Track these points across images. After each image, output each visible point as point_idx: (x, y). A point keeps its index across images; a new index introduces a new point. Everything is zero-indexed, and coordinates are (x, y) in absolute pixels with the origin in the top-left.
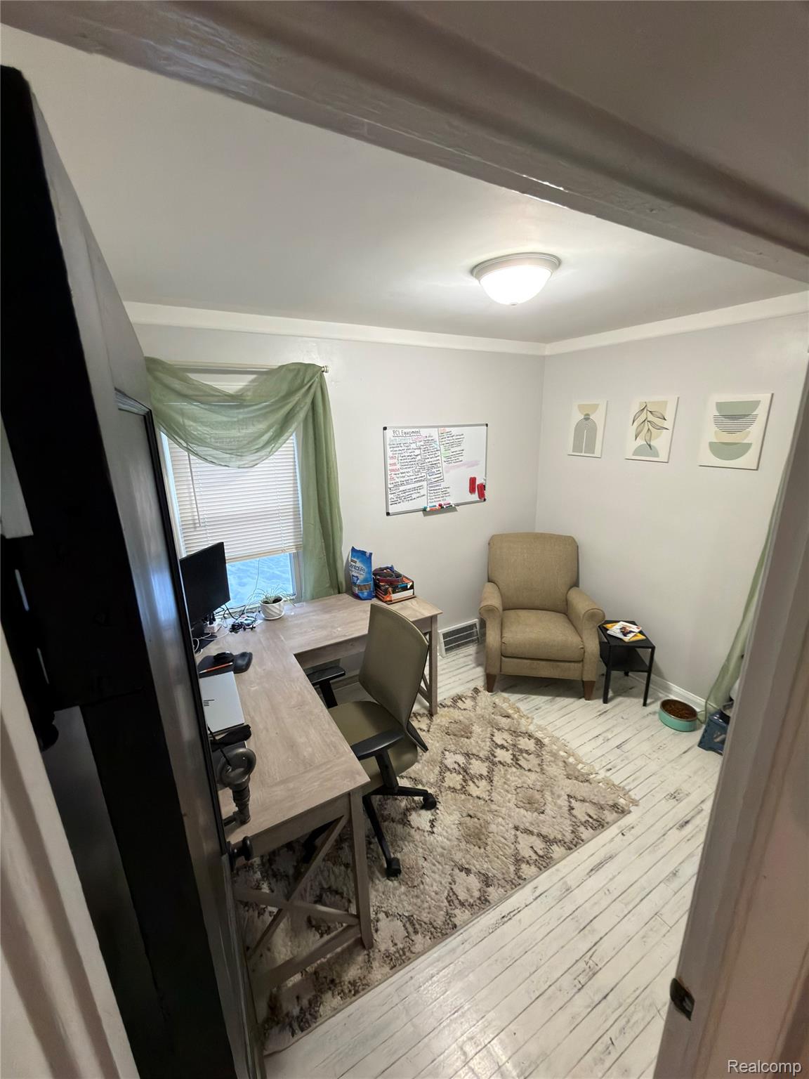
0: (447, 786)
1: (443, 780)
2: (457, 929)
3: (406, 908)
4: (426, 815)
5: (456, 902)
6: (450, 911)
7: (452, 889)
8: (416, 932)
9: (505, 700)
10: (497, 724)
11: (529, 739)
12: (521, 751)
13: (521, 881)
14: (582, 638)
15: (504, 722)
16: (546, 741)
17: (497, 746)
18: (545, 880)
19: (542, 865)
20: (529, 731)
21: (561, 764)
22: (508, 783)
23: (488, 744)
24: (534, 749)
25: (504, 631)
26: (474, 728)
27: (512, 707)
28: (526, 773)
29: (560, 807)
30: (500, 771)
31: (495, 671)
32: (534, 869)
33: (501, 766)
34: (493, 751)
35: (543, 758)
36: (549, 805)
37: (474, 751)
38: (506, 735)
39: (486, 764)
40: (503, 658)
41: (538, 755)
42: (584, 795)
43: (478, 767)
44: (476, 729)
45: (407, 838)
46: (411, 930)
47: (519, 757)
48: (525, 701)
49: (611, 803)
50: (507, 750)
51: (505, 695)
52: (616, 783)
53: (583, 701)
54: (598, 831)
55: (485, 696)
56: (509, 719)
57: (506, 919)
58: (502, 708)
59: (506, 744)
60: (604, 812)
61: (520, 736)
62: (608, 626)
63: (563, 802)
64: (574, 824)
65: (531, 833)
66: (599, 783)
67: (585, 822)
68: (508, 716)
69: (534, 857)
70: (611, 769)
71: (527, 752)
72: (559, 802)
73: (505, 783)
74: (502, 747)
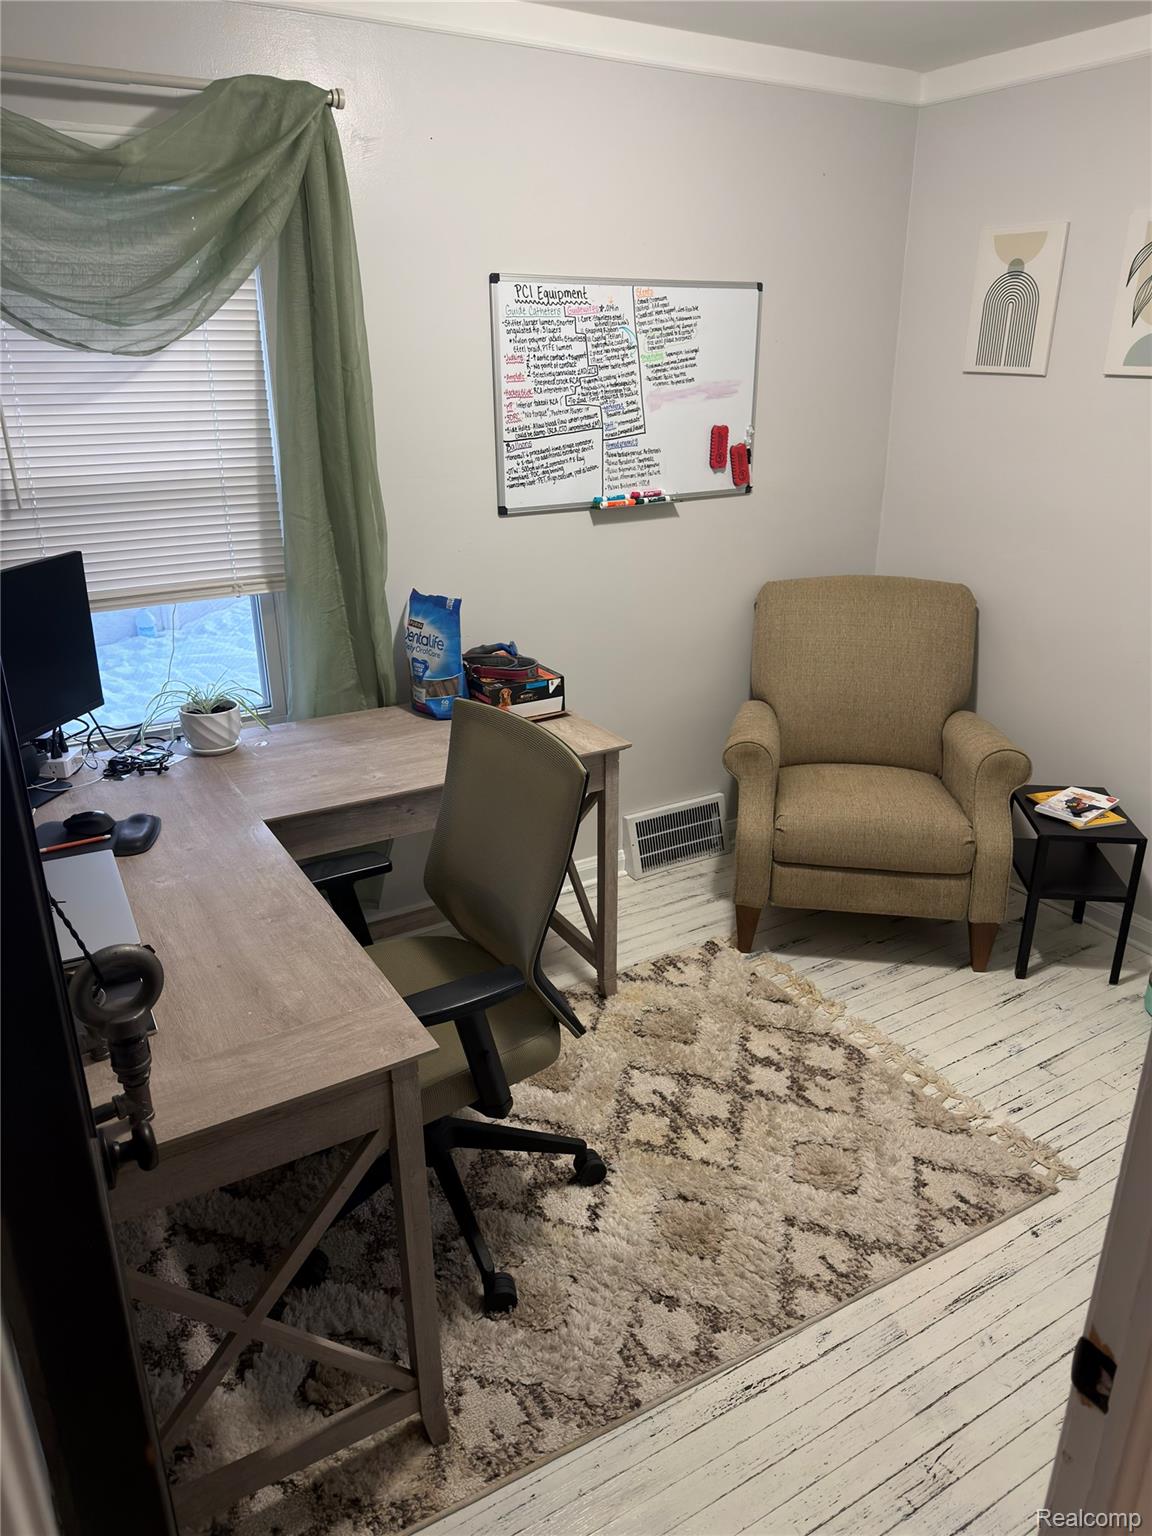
0: (632, 1140)
1: (624, 1127)
2: (643, 1408)
3: (528, 1367)
4: (583, 1196)
5: (642, 1360)
6: (626, 1376)
7: (632, 1335)
8: (547, 1414)
9: (779, 969)
10: (757, 1016)
11: (833, 1049)
12: (812, 1071)
13: (792, 1321)
14: (970, 820)
15: (774, 1012)
16: (873, 1053)
17: (756, 1060)
18: (849, 1318)
19: (843, 1290)
20: (833, 1032)
21: (905, 1098)
22: (777, 1132)
23: (734, 1055)
24: (844, 1068)
25: (781, 805)
26: (701, 1023)
27: (795, 983)
28: (822, 1115)
29: (894, 1181)
30: (760, 1109)
31: (758, 900)
32: (824, 1299)
33: (763, 1100)
34: (744, 1069)
35: (864, 1085)
36: (867, 1175)
37: (701, 1070)
38: (779, 1039)
39: (729, 1097)
40: (778, 868)
41: (852, 1079)
42: (953, 1156)
43: (705, 1102)
44: (708, 1024)
45: (534, 1239)
46: (536, 1410)
47: (806, 1084)
48: (827, 971)
49: (1014, 1173)
50: (779, 1069)
51: (781, 958)
52: (1031, 1134)
53: (968, 973)
54: (978, 1227)
55: (732, 961)
56: (786, 1008)
57: (752, 1391)
58: (770, 983)
59: (775, 1057)
60: (996, 1191)
61: (810, 1041)
62: (1039, 796)
63: (904, 1171)
64: (924, 1213)
65: (824, 1231)
66: (990, 1136)
67: (951, 1210)
68: (784, 1001)
69: (827, 1276)
70: (1020, 1109)
71: (825, 1073)
72: (893, 1171)
73: (769, 1133)
74: (767, 1062)
